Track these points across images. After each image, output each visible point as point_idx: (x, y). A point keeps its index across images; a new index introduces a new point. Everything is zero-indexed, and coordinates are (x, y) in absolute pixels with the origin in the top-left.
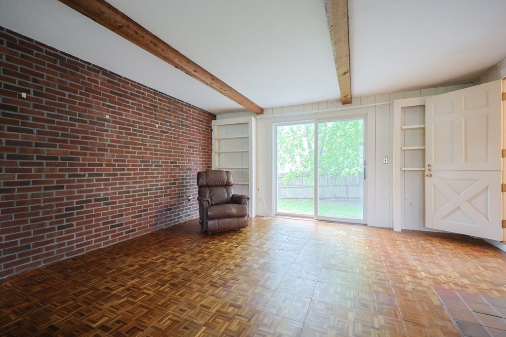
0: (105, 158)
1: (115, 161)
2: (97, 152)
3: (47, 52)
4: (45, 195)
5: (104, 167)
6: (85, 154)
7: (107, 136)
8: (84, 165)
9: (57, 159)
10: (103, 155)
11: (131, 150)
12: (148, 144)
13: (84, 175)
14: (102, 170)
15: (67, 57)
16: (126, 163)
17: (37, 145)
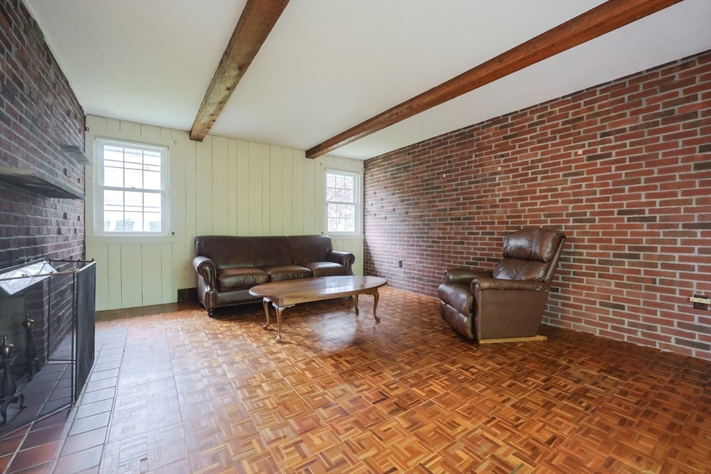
0: (497, 215)
1: (508, 217)
2: (489, 210)
3: (456, 136)
4: (454, 248)
5: (496, 225)
6: (479, 213)
7: (499, 190)
8: (478, 223)
9: (460, 219)
10: (495, 212)
11: (529, 201)
12: (559, 187)
13: (478, 233)
14: (494, 228)
15: (467, 130)
16: (523, 219)
17: (451, 210)
